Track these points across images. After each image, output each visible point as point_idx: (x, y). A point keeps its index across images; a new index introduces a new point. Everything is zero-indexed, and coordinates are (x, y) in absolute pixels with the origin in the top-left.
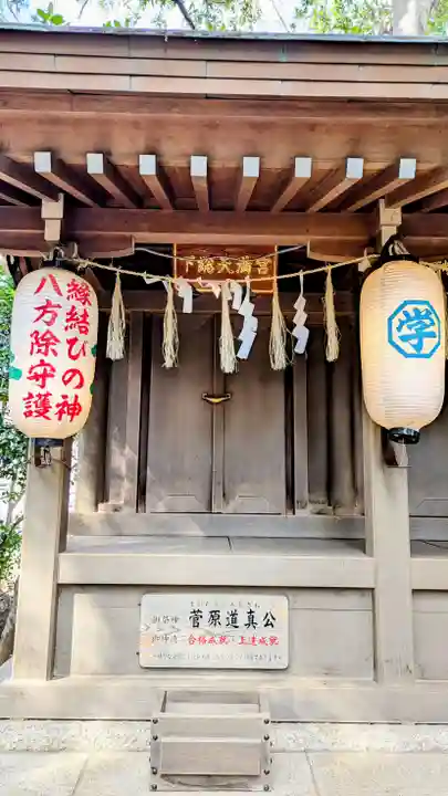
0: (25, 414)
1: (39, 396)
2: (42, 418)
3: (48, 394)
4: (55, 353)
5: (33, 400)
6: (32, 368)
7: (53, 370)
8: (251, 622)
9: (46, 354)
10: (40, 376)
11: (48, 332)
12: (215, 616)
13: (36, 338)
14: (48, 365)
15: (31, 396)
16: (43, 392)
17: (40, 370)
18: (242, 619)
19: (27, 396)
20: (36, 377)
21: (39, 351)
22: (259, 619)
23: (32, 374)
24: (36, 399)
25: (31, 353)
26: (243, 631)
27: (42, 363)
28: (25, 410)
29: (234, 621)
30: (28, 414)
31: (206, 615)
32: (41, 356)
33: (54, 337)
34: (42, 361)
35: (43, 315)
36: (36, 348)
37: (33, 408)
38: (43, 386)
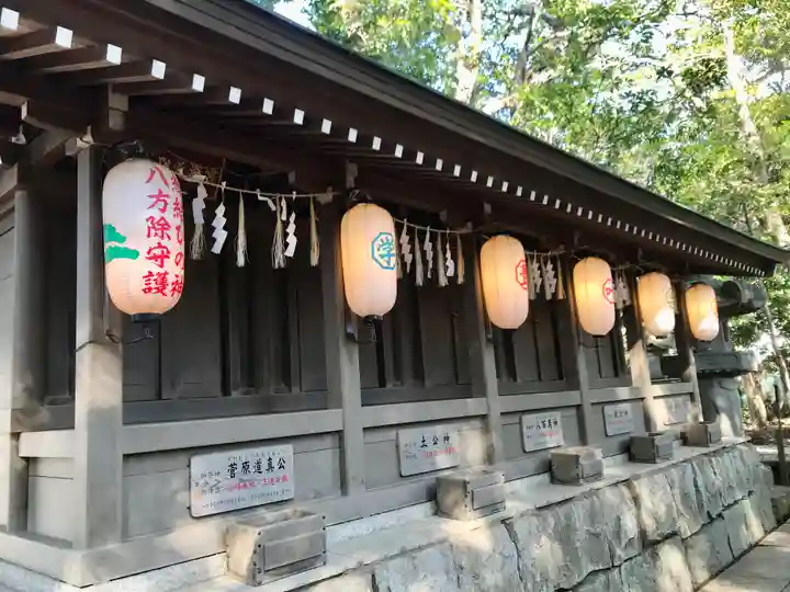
0: (144, 290)
1: (159, 274)
2: (160, 294)
3: (166, 273)
4: (169, 237)
5: (153, 278)
6: (150, 250)
7: (168, 252)
8: (271, 467)
9: (162, 237)
10: (159, 257)
11: (163, 218)
12: (246, 466)
13: (152, 222)
14: (165, 247)
15: (151, 274)
16: (162, 271)
17: (158, 252)
18: (264, 465)
19: (147, 274)
20: (155, 258)
21: (156, 234)
22: (275, 464)
23: (151, 255)
24: (155, 277)
25: (149, 236)
26: (266, 475)
27: (160, 246)
28: (145, 287)
29: (259, 468)
30: (148, 290)
31: (240, 467)
32: (157, 239)
33: (167, 224)
34: (159, 244)
35: (156, 202)
36: (153, 231)
37: (153, 285)
38: (162, 266)
